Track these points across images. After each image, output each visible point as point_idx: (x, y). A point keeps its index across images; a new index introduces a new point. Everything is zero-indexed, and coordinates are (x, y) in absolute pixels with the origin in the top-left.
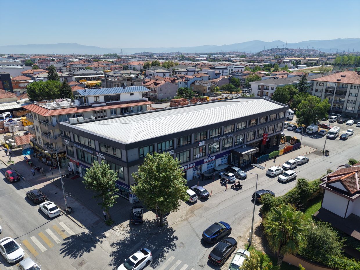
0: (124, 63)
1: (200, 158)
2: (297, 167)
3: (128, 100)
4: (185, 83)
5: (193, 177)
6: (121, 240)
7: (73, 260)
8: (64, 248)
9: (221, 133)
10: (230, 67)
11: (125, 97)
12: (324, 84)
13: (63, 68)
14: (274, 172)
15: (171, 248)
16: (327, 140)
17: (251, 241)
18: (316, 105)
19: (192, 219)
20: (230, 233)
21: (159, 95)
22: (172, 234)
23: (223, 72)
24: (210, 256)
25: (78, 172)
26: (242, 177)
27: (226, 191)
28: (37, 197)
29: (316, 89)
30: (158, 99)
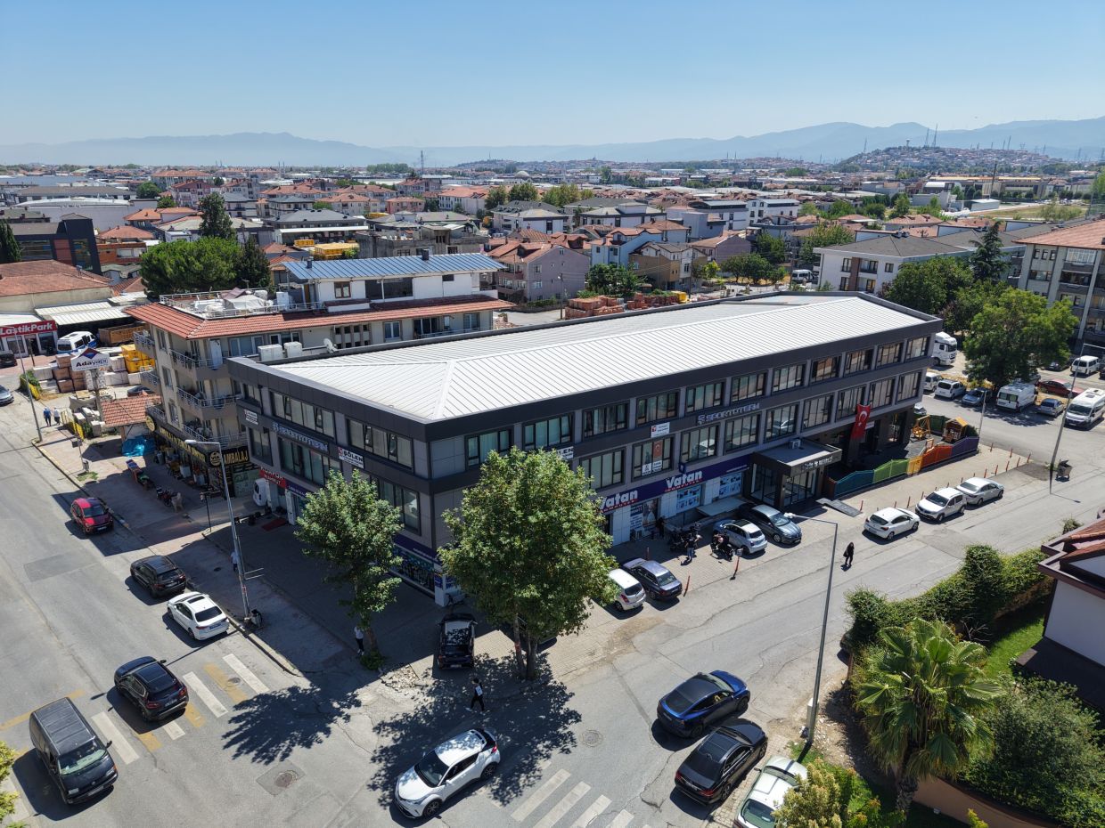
0: (427, 190)
1: (653, 474)
2: (966, 512)
3: (439, 295)
4: (611, 249)
5: (633, 533)
6: (406, 716)
7: (260, 768)
8: (237, 730)
9: (722, 399)
10: (754, 205)
11: (427, 285)
12: (1056, 253)
13: (246, 206)
14: (891, 527)
15: (558, 745)
16: (1066, 430)
17: (812, 735)
18: (1030, 320)
19: (625, 660)
20: (744, 708)
21: (530, 286)
22: (563, 704)
23: (731, 218)
24: (679, 773)
25: (282, 510)
26: (786, 538)
27: (733, 578)
28: (161, 577)
29: (1031, 271)
30: (528, 297)
